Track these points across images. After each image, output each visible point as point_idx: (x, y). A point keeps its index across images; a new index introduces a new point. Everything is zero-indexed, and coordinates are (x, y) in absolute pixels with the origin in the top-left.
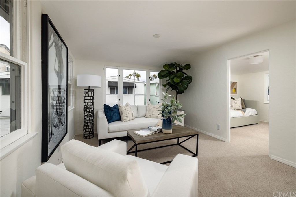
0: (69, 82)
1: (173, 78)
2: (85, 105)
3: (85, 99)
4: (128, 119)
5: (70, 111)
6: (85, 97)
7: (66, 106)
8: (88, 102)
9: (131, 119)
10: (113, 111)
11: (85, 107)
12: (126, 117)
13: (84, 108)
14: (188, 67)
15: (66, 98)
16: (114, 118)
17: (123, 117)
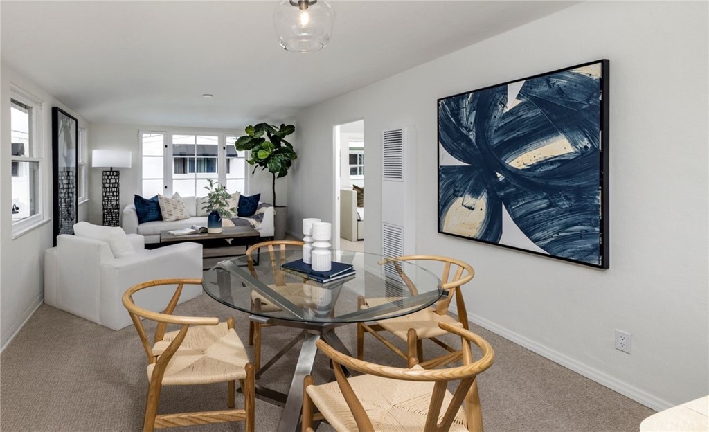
0: (80, 161)
1: (258, 151)
2: (105, 196)
3: (104, 187)
4: (173, 218)
5: (82, 204)
6: (104, 184)
7: (75, 196)
8: (110, 192)
9: (179, 218)
10: (148, 204)
11: (106, 198)
12: (170, 214)
13: (104, 200)
14: (290, 129)
15: (75, 185)
16: (151, 217)
17: (164, 214)
